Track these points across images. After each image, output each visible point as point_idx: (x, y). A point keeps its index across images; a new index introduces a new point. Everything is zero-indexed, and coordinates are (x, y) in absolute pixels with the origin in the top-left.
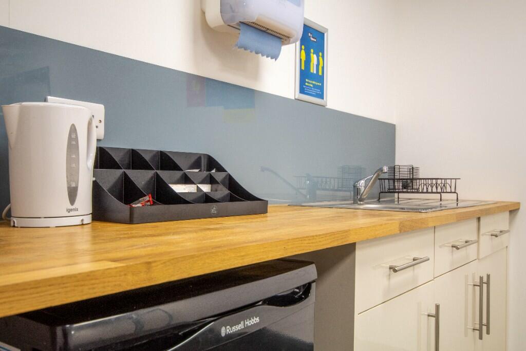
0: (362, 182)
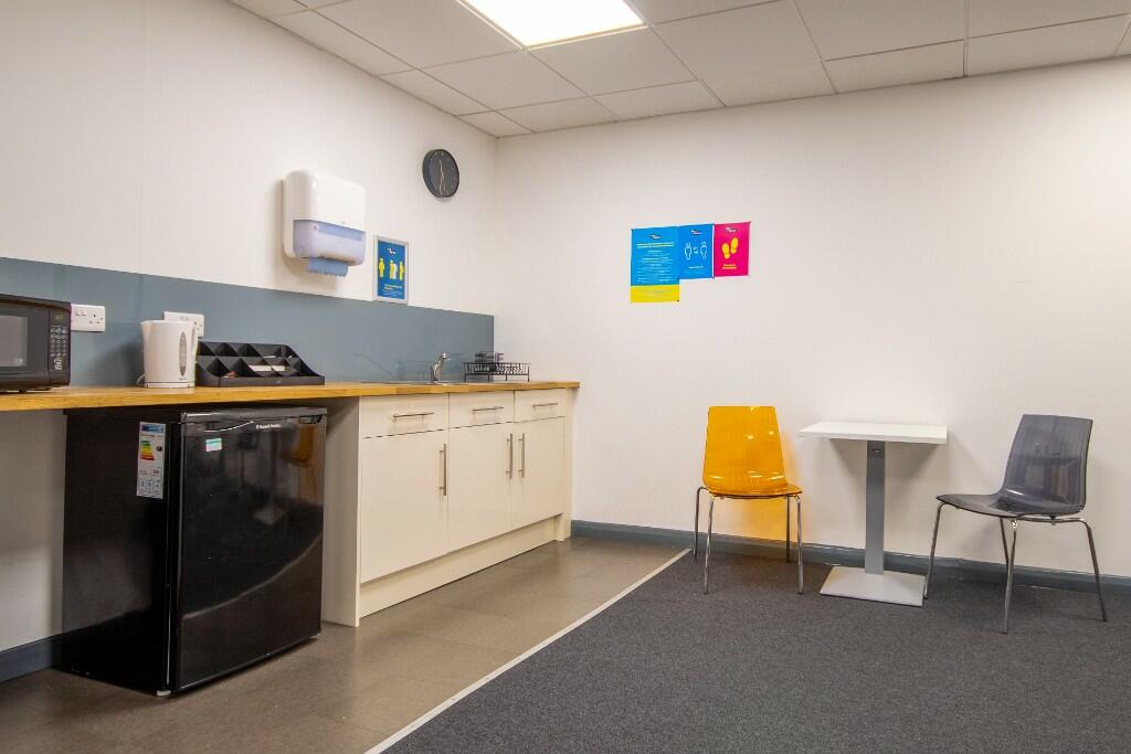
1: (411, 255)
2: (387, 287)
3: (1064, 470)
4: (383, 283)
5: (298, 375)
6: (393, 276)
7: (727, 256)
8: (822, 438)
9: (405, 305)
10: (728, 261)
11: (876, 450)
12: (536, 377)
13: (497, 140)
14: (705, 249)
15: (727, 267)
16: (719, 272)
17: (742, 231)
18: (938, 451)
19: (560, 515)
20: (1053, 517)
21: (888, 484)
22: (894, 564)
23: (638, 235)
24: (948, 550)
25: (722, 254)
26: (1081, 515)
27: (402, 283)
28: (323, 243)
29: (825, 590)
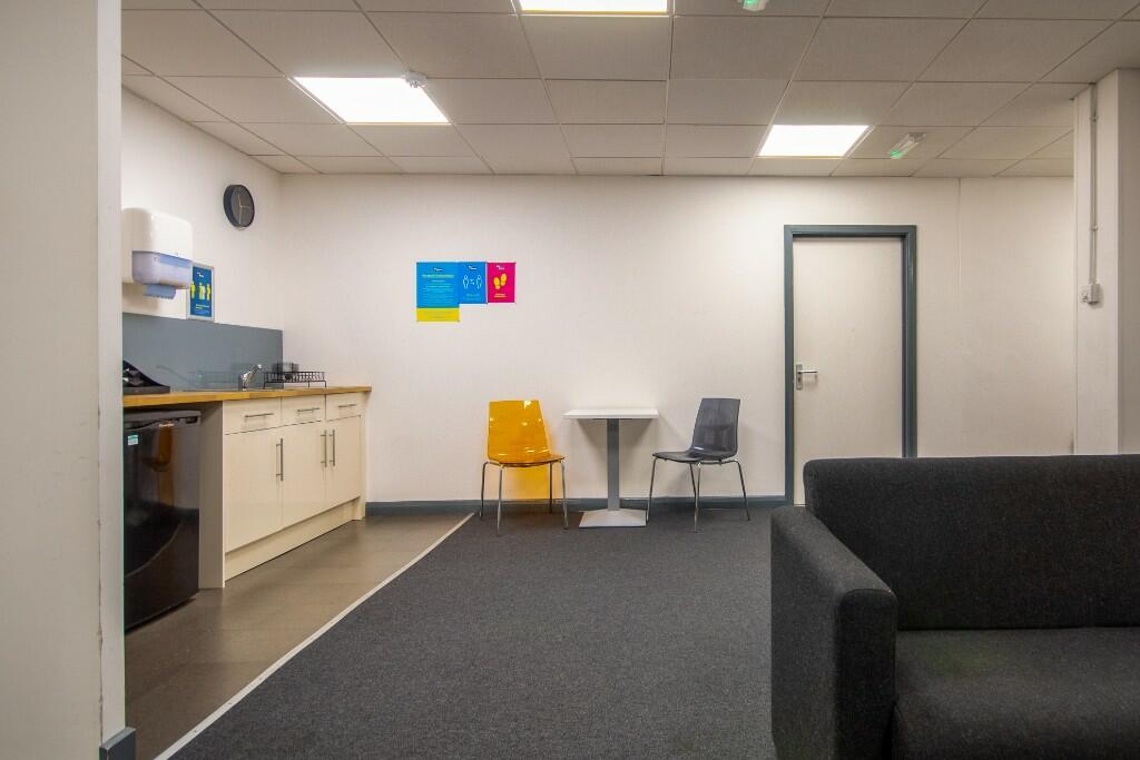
0: (245, 375)
1: (216, 278)
2: (199, 307)
3: (725, 432)
4: (195, 301)
5: (145, 386)
6: (202, 297)
7: (498, 287)
8: (572, 419)
9: (212, 322)
10: (499, 291)
11: (613, 425)
12: (332, 383)
13: (282, 176)
14: (481, 282)
15: (497, 296)
16: (492, 299)
17: (510, 269)
18: (652, 425)
19: (358, 498)
20: (720, 460)
21: (622, 450)
22: (626, 505)
23: (423, 268)
24: (660, 492)
25: (494, 286)
26: (735, 458)
27: (209, 303)
28: (160, 271)
29: (581, 525)
